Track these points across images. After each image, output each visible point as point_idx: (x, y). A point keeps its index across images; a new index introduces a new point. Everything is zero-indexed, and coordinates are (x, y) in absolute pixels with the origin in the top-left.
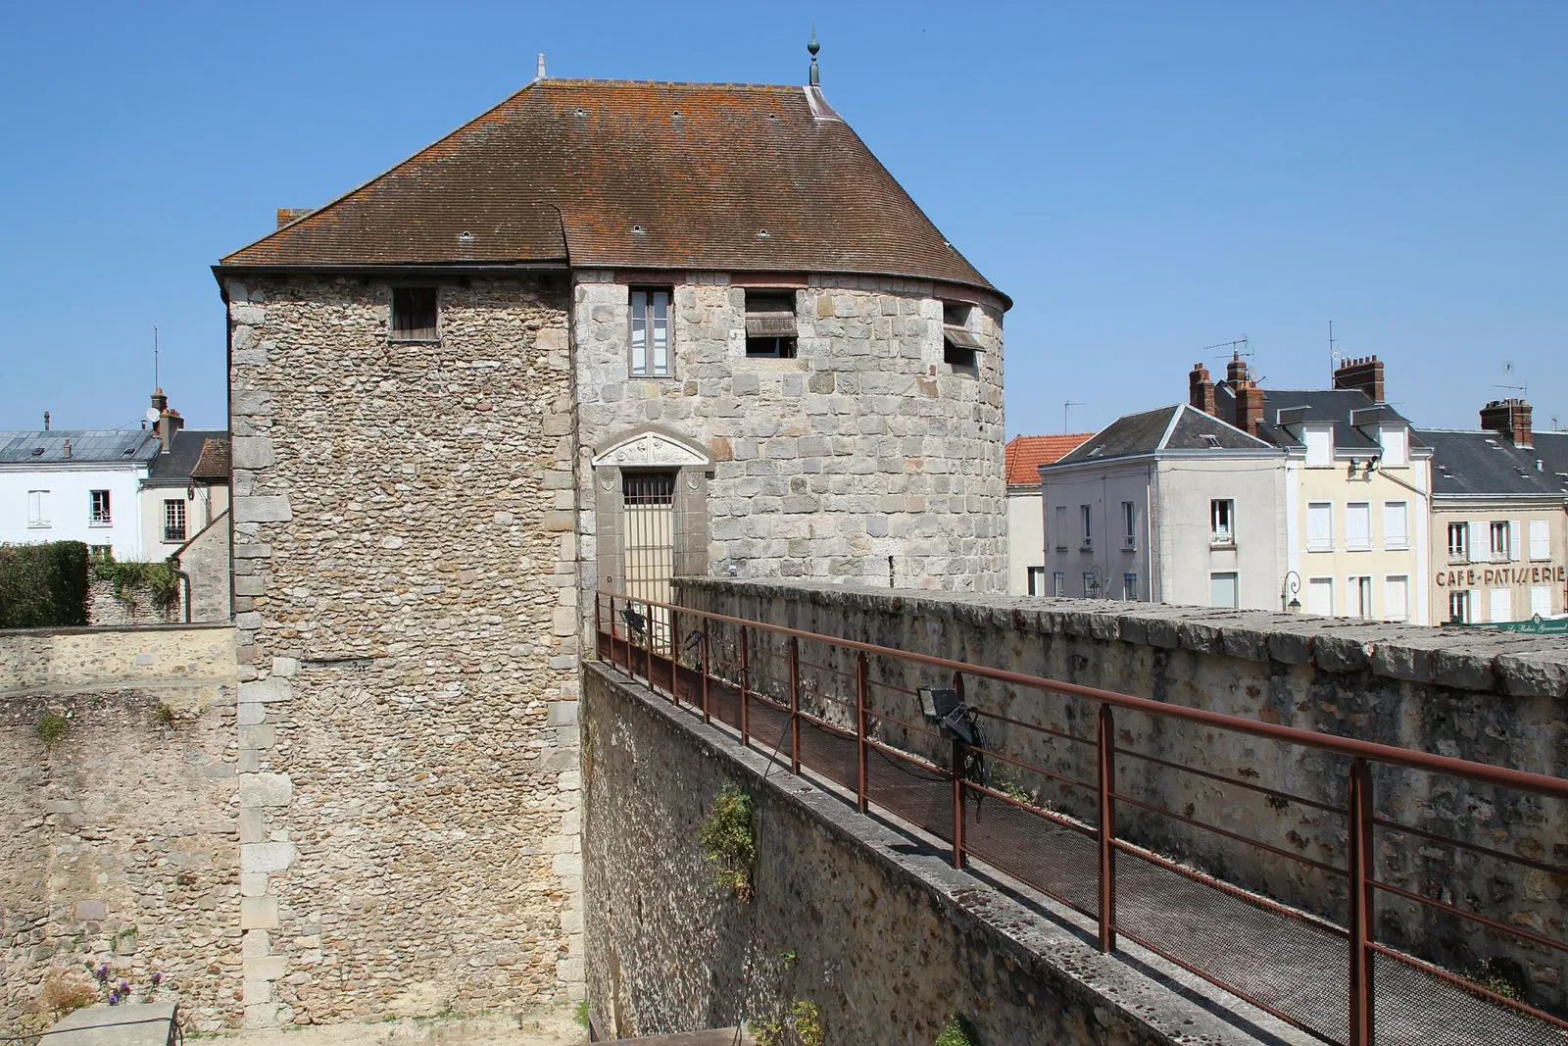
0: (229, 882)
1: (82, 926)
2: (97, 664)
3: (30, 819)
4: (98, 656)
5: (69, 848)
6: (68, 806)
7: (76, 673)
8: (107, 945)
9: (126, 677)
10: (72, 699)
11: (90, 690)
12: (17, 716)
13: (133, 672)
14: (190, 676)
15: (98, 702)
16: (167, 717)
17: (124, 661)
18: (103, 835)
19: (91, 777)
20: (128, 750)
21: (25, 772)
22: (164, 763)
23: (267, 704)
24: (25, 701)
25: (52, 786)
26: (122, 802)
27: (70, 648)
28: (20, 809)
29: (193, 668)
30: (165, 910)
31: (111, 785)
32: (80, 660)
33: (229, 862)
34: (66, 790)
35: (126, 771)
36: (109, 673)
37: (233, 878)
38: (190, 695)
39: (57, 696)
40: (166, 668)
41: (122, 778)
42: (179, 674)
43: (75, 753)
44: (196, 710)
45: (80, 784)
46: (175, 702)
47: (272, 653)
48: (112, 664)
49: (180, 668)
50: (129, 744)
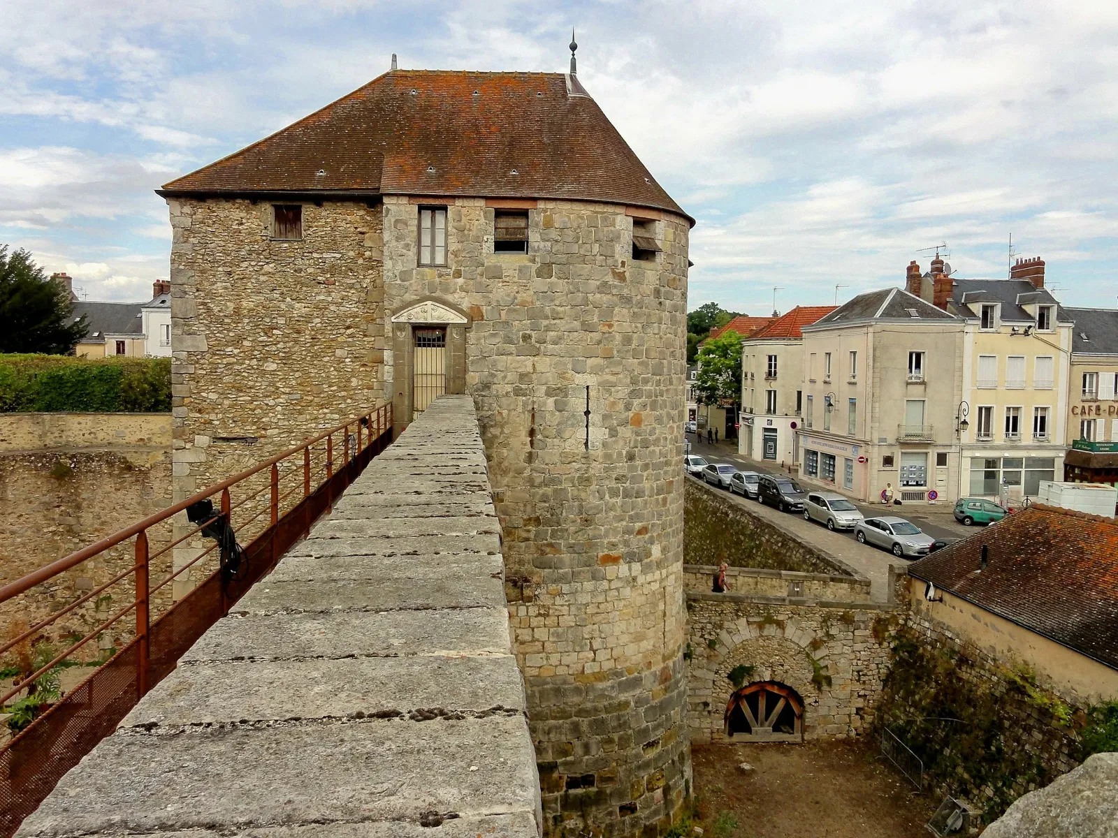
0: (166, 571)
1: (79, 593)
2: (92, 435)
3: (47, 527)
4: (93, 430)
5: (72, 546)
6: (71, 520)
7: (80, 440)
8: (93, 605)
9: (109, 443)
10: (74, 456)
11: (84, 451)
12: (40, 465)
13: (114, 441)
14: (148, 445)
15: (89, 458)
16: (129, 468)
17: (108, 434)
18: (92, 539)
19: (85, 504)
20: (107, 488)
21: (46, 499)
22: (129, 497)
23: (191, 464)
24: (45, 456)
25: (63, 508)
26: (103, 519)
27: (76, 425)
28: (41, 521)
29: (149, 439)
30: (127, 586)
31: (97, 509)
32: (81, 433)
33: (166, 559)
34: (70, 511)
35: (106, 501)
36: (99, 441)
37: (168, 569)
38: (144, 457)
39: (65, 454)
40: (133, 439)
41: (103, 505)
42: (141, 443)
43: (76, 489)
44: (148, 465)
45: (78, 507)
46: (137, 460)
47: (194, 432)
48: (101, 435)
49: (141, 439)
50: (108, 485)
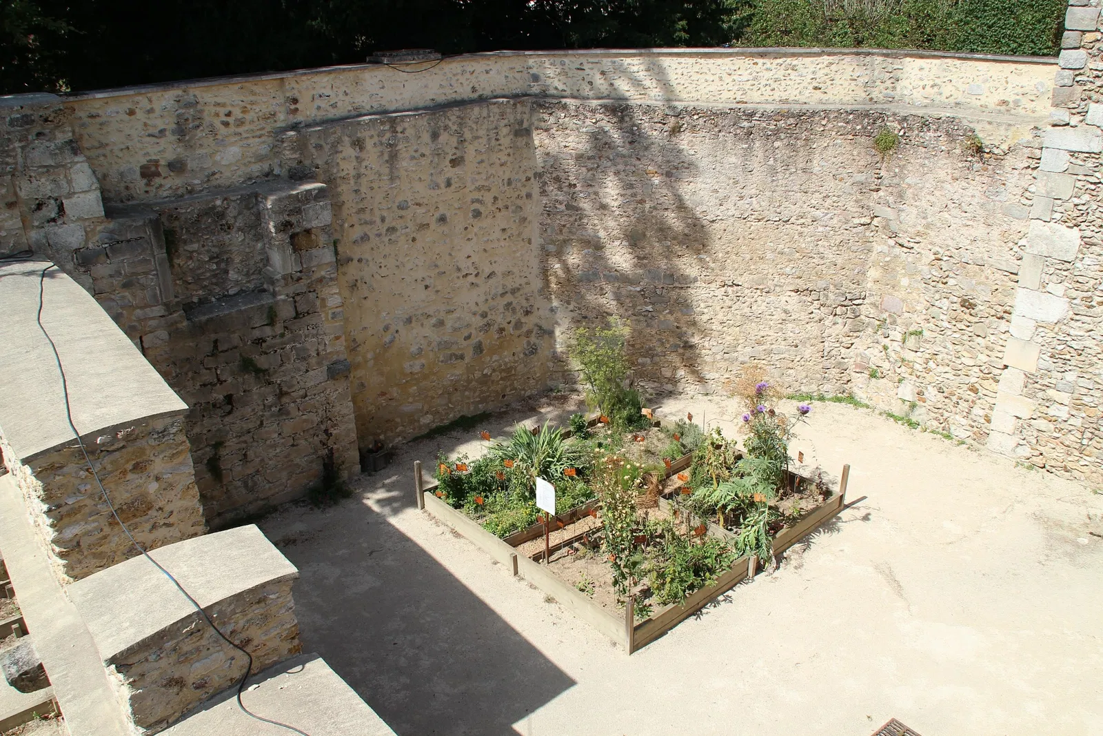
0: (1002, 318)
1: (885, 315)
2: (935, 88)
3: (859, 217)
4: (938, 81)
5: (886, 249)
6: (889, 213)
7: (918, 96)
8: (899, 337)
9: (957, 104)
10: (905, 119)
11: (920, 113)
12: (859, 127)
13: (963, 100)
14: (1013, 111)
15: (925, 125)
16: (979, 150)
17: (957, 89)
18: (911, 245)
19: (909, 193)
20: (942, 174)
21: (860, 177)
22: (969, 192)
23: (1073, 153)
24: (867, 115)
25: (881, 193)
26: (929, 220)
27: (916, 71)
28: (852, 207)
29: (1017, 103)
30: (946, 324)
31: (924, 204)
32: (922, 83)
33: (1006, 300)
34: (891, 199)
35: (937, 193)
36: (943, 98)
37: (1005, 315)
38: (1002, 131)
39: (894, 114)
40: (992, 100)
41: (932, 199)
42: (1003, 108)
43: (902, 168)
44: (1005, 147)
45: (901, 195)
46: (987, 137)
47: (1090, 98)
48: (947, 90)
49: (1004, 102)
50: (944, 168)
